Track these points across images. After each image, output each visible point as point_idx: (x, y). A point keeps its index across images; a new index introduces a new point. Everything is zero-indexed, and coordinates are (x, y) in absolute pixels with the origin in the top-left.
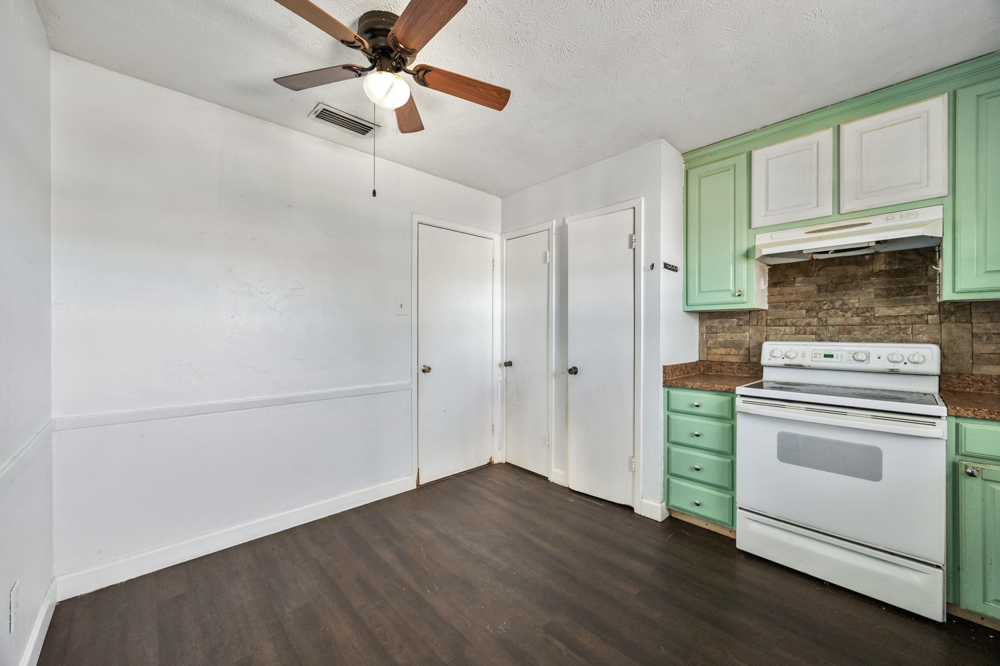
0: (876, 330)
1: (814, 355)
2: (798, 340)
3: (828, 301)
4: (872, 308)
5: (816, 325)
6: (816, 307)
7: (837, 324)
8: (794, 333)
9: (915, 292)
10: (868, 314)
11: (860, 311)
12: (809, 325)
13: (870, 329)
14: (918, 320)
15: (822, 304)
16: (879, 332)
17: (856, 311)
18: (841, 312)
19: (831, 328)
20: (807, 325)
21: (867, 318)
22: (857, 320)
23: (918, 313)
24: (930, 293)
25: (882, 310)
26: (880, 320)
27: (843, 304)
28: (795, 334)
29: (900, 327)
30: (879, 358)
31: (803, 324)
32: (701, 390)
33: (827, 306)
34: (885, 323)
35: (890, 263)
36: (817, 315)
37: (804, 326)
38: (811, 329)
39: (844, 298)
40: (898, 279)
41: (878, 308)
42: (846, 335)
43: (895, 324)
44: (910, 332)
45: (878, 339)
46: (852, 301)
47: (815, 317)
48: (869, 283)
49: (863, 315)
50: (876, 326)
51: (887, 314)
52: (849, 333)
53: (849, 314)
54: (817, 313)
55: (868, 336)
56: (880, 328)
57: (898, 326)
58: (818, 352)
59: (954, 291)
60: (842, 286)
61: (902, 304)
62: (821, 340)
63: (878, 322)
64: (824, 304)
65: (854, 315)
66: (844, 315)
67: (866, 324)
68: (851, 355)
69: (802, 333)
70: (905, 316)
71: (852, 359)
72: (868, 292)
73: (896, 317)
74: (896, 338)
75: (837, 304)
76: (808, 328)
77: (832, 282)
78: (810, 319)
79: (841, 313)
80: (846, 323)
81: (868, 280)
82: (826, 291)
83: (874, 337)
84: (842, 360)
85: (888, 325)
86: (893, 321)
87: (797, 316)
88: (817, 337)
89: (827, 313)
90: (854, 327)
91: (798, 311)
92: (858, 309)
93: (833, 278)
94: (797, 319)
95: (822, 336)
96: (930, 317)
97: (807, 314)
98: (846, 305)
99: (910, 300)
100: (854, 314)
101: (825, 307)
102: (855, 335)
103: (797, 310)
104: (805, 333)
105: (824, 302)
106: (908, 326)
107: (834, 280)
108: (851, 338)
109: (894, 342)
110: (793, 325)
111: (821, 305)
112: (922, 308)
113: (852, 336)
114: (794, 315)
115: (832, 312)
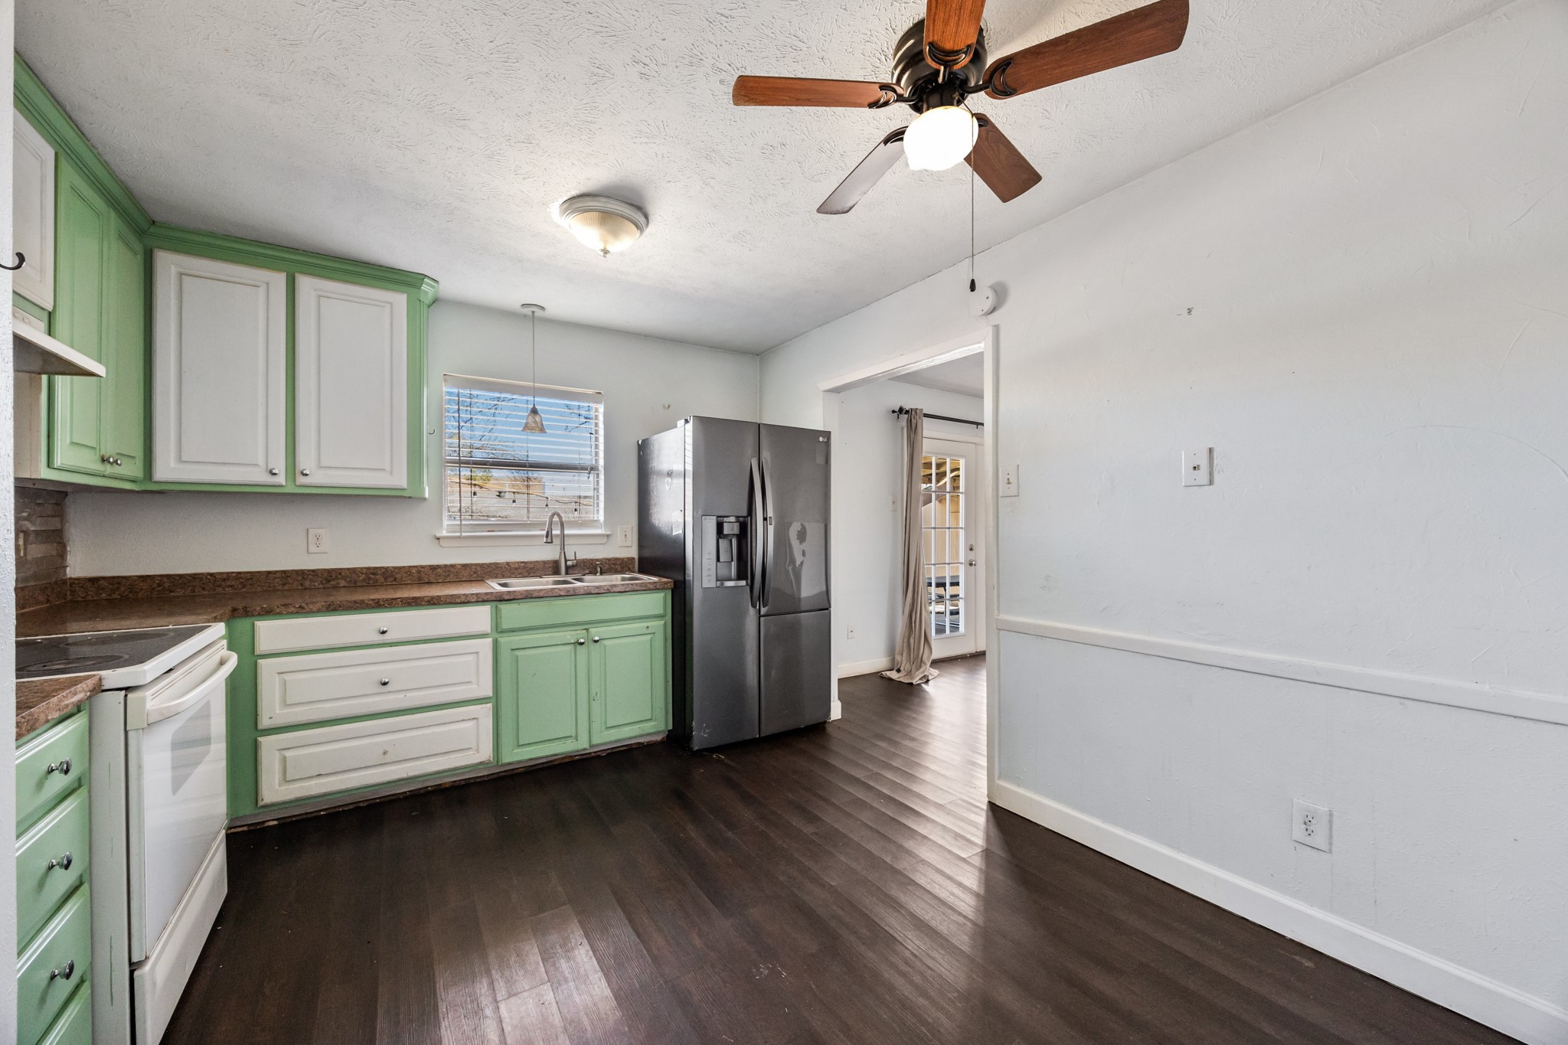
59: (49, 464)
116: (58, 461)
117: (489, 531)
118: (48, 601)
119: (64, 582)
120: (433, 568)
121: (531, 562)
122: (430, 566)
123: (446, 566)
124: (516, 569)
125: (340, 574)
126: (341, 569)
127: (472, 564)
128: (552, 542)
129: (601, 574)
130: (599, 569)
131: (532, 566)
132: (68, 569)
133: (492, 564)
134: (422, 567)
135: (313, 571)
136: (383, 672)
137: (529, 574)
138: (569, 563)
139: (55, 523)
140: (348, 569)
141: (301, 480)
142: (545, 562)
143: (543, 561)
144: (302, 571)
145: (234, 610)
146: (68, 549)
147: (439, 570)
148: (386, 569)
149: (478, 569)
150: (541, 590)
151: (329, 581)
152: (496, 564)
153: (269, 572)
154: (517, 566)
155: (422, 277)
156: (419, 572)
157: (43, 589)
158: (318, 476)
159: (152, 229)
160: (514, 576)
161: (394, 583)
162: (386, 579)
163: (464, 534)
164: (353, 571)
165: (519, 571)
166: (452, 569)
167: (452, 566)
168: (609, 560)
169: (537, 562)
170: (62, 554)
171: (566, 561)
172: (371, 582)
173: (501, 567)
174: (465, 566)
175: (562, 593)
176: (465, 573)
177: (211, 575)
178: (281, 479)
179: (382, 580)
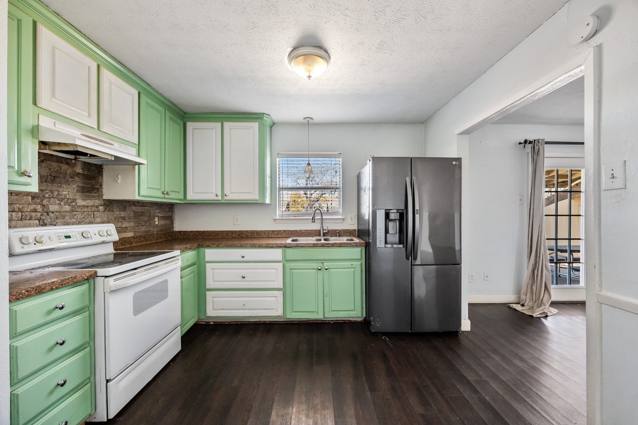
0: (77, 215)
1: (58, 238)
2: (25, 226)
3: (49, 191)
4: (76, 199)
5: (40, 211)
6: (40, 195)
7: (56, 210)
8: (20, 219)
9: (95, 191)
10: (74, 204)
11: (69, 201)
12: (35, 211)
13: (75, 215)
14: (96, 209)
15: (45, 193)
16: (79, 217)
17: (67, 201)
18: (58, 201)
19: (51, 214)
20: (33, 211)
21: (73, 207)
22: (67, 208)
23: (96, 205)
24: (100, 193)
25: (80, 202)
26: (80, 208)
27: (59, 194)
28: (21, 220)
29: (89, 213)
30: (95, 234)
31: (29, 210)
33: (48, 195)
34: (82, 211)
35: (83, 169)
36: (42, 202)
37: (29, 212)
38: (36, 215)
39: (60, 190)
40: (87, 181)
41: (78, 200)
42: (61, 220)
43: (87, 212)
44: (92, 217)
45: (79, 222)
46: (64, 193)
47: (40, 204)
48: (74, 181)
49: (71, 204)
50: (78, 213)
51: (82, 204)
52: (64, 218)
53: (62, 203)
54: (42, 201)
55: (74, 220)
56: (80, 214)
57: (88, 213)
58: (60, 235)
59: (139, 195)
60: (57, 180)
61: (89, 198)
62: (45, 225)
63: (79, 210)
64: (46, 193)
65: (66, 204)
66: (60, 204)
67: (73, 211)
68: (81, 234)
69: (28, 218)
70: (91, 206)
71: (82, 237)
72: (73, 187)
73: (87, 207)
74: (87, 220)
75: (56, 193)
76: (33, 214)
77: (51, 175)
78: (35, 206)
79: (57, 202)
80: (62, 210)
81: (74, 178)
82: (46, 182)
83: (77, 220)
84: (77, 239)
85: (84, 212)
86: (86, 210)
87: (23, 202)
88: (41, 222)
89: (49, 201)
90: (67, 213)
91: (25, 197)
92: (68, 199)
93: (52, 172)
94: (23, 205)
95: (46, 221)
96: (100, 207)
97: (33, 201)
98: (61, 195)
99: (92, 196)
100: (66, 203)
101: (47, 196)
102: (67, 219)
103: (24, 196)
104: (31, 219)
105: (47, 191)
106: (91, 213)
107: (52, 174)
108: (65, 222)
109: (87, 223)
110: (20, 210)
111: (44, 194)
112: (97, 202)
113: (65, 220)
114: (21, 201)
115: (52, 200)
116: (141, 194)
117: (294, 217)
118: (166, 238)
119: (173, 232)
120: (273, 231)
121: (310, 230)
122: (272, 231)
123: (277, 231)
124: (304, 233)
125: (243, 232)
126: (243, 231)
127: (287, 231)
128: (314, 222)
129: (339, 236)
130: (338, 234)
131: (310, 232)
132: (174, 228)
133: (294, 230)
134: (269, 231)
135: (235, 231)
136: (243, 272)
137: (309, 235)
138: (325, 231)
139: (170, 214)
140: (246, 231)
141: (226, 198)
142: (315, 231)
143: (315, 230)
144: (232, 231)
145: (199, 245)
146: (174, 222)
147: (275, 232)
148: (257, 231)
149: (289, 232)
150: (302, 244)
151: (240, 235)
152: (296, 231)
153: (223, 231)
154: (304, 232)
155: (263, 114)
156: (268, 233)
157: (164, 234)
158: (231, 197)
159: (186, 116)
160: (303, 236)
161: (260, 237)
162: (257, 235)
163: (284, 218)
164: (247, 231)
165: (305, 234)
166: (280, 232)
167: (280, 231)
168: (344, 230)
169: (313, 230)
170: (172, 223)
171: (323, 230)
172: (253, 236)
174: (284, 231)
175: (311, 246)
176: (284, 234)
177: (207, 231)
178: (220, 198)
179: (256, 235)
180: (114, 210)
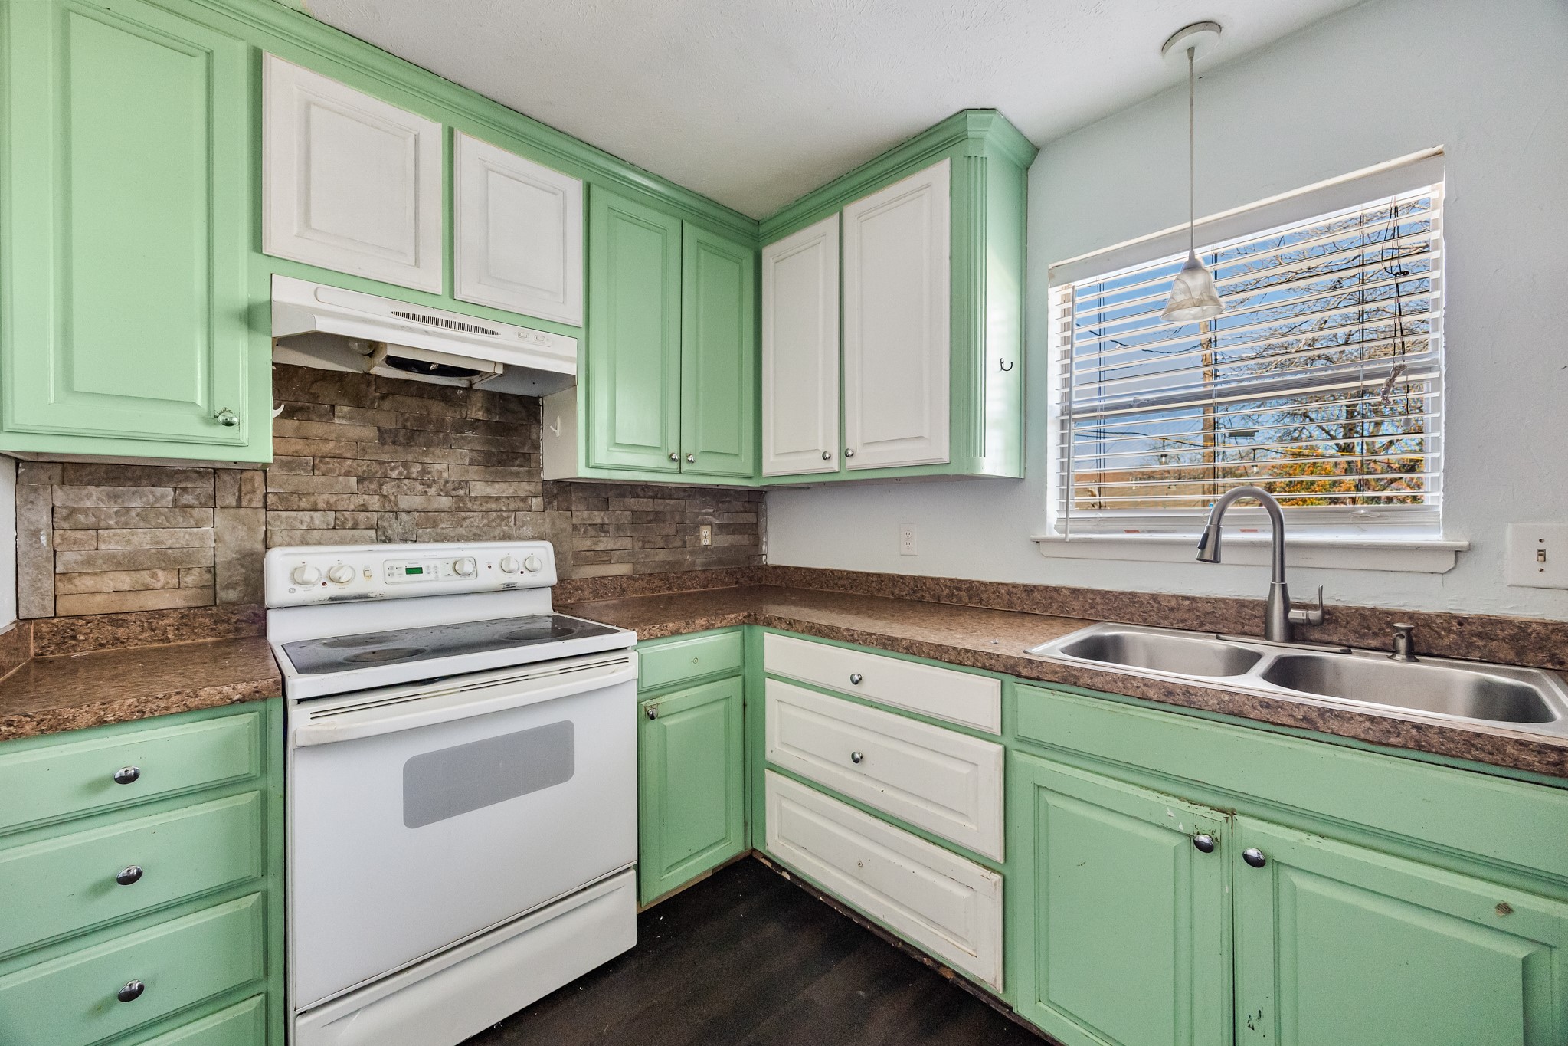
0: (472, 519)
1: (388, 572)
2: (343, 542)
3: (399, 463)
4: (467, 482)
5: (377, 509)
6: (377, 472)
7: (414, 508)
8: (332, 526)
9: (517, 462)
10: (461, 493)
11: (450, 486)
12: (364, 508)
13: (464, 519)
14: (522, 505)
15: (388, 469)
16: (476, 524)
17: (444, 486)
18: (422, 486)
19: (403, 516)
20: (362, 508)
21: (460, 499)
22: (445, 502)
23: (522, 494)
24: (533, 465)
25: (479, 488)
26: (478, 503)
27: (424, 471)
28: (334, 528)
29: (501, 515)
30: (490, 567)
31: (352, 507)
32: (141, 719)
33: (397, 472)
34: (484, 509)
35: (488, 411)
36: (380, 488)
37: (352, 511)
38: (368, 518)
39: (428, 460)
40: (499, 438)
41: (474, 483)
42: (429, 530)
43: (496, 511)
44: (512, 524)
45: (475, 535)
46: (437, 467)
47: (375, 493)
48: (462, 438)
49: (454, 493)
50: (472, 513)
51: (485, 494)
52: (435, 525)
53: (432, 491)
54: (381, 485)
55: (461, 531)
56: (478, 516)
57: (499, 513)
58: (395, 564)
59: (588, 466)
60: (421, 439)
61: (504, 478)
62: (389, 540)
63: (475, 507)
64: (392, 469)
65: (442, 493)
66: (426, 492)
67: (459, 509)
68: (450, 566)
69: (349, 525)
70: (508, 497)
71: (452, 573)
72: (461, 454)
73: (497, 499)
74: (498, 532)
75: (415, 470)
76: (362, 516)
77: (404, 427)
78: (366, 497)
79: (420, 488)
80: (430, 508)
81: (461, 433)
82: (394, 443)
83: (470, 531)
84: (437, 577)
85: (487, 512)
86: (493, 506)
87: (338, 488)
88: (379, 533)
89: (398, 487)
90: (442, 514)
91: (341, 478)
92: (447, 481)
93: (407, 420)
94: (339, 497)
95: (390, 532)
96: (534, 500)
97: (360, 486)
98: (429, 473)
99: (512, 473)
100: (441, 490)
101: (394, 474)
102: (443, 528)
103: (339, 475)
104: (355, 527)
105: (393, 464)
106: (510, 513)
107: (408, 424)
108: (437, 534)
109: (494, 539)
110: (330, 508)
111: (386, 470)
112: (525, 488)
113: (439, 530)
114: (331, 485)
115: (405, 485)
116: (592, 463)
117: (1128, 531)
119: (760, 568)
120: (1029, 589)
121: (1208, 600)
122: (1024, 586)
123: (1047, 588)
124: (1172, 610)
125: (925, 584)
126: (925, 578)
127: (1088, 591)
128: (1216, 560)
129: (1412, 654)
130: (1402, 644)
131: (1209, 607)
132: (764, 557)
133: (1122, 593)
134: (1015, 586)
135: (902, 577)
136: (862, 741)
137: (1202, 624)
138: (1296, 614)
139: (750, 518)
140: (932, 579)
141: (850, 463)
142: (1242, 604)
143: (1237, 601)
144: (893, 576)
145: (749, 615)
146: (764, 539)
147: (1036, 594)
148: (971, 582)
149: (1098, 600)
151: (915, 592)
152: (1132, 595)
153: (868, 574)
154: (1173, 603)
155: (962, 116)
156: (1009, 593)
157: (731, 574)
158: (868, 457)
159: (763, 229)
160: (1166, 623)
161: (980, 606)
162: (970, 598)
163: (1071, 536)
164: (936, 581)
165: (1179, 615)
166: (1056, 595)
167: (1056, 589)
168: (1462, 621)
169: (1224, 601)
170: (757, 543)
171: (1287, 606)
172: (955, 600)
173: (1141, 604)
174: (1076, 592)
176: (1077, 605)
177: (832, 571)
178: (834, 465)
179: (966, 599)
180: (573, 508)
